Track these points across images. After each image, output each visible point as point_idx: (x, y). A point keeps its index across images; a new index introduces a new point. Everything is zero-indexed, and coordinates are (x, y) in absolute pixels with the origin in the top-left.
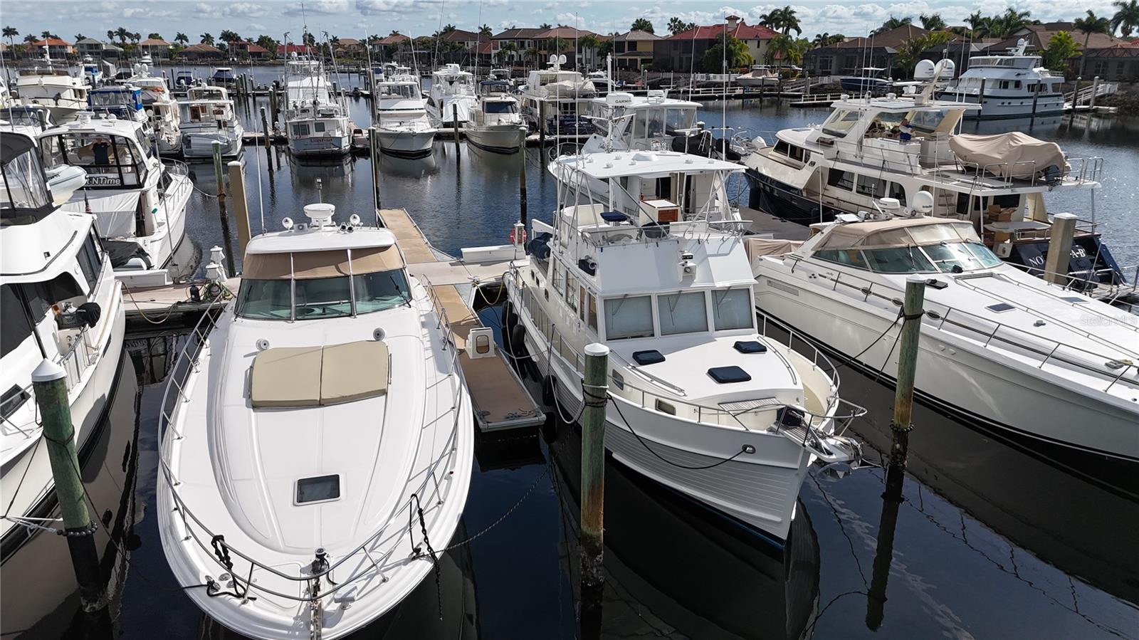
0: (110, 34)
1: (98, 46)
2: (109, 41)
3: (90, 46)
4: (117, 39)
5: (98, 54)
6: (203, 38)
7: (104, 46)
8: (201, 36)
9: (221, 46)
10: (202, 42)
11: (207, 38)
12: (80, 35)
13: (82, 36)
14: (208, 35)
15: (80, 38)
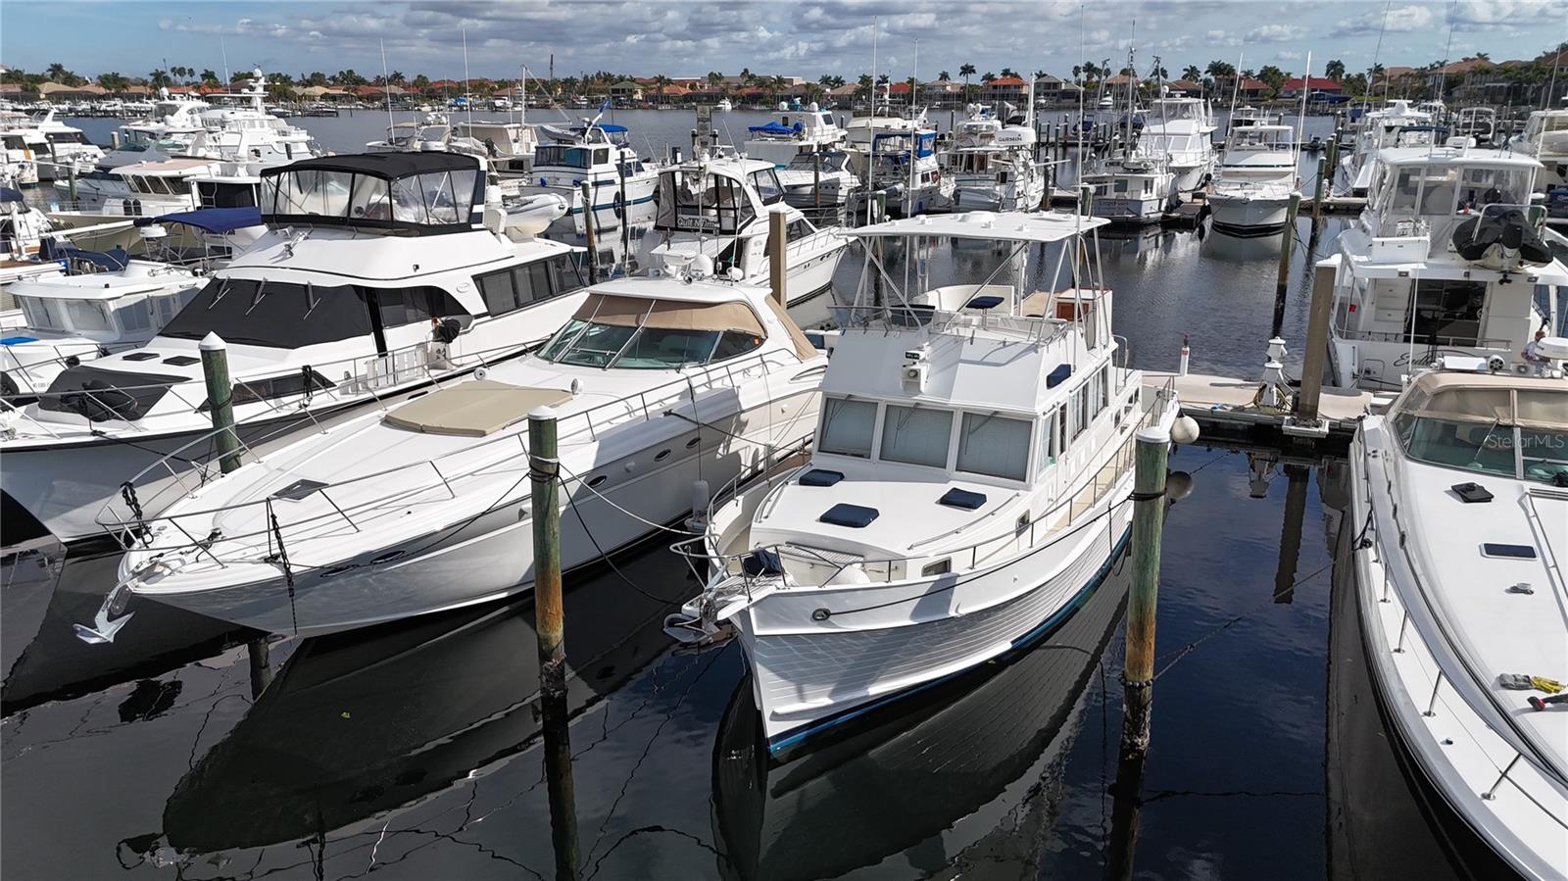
0: (1076, 71)
1: (1056, 85)
2: (1073, 79)
3: (1048, 85)
4: (1083, 76)
5: (1054, 95)
6: (1186, 72)
7: (1063, 85)
8: (1185, 70)
9: (1207, 82)
10: (1184, 77)
11: (1192, 72)
12: (1041, 72)
13: (1044, 73)
14: (1193, 69)
15: (1040, 75)
